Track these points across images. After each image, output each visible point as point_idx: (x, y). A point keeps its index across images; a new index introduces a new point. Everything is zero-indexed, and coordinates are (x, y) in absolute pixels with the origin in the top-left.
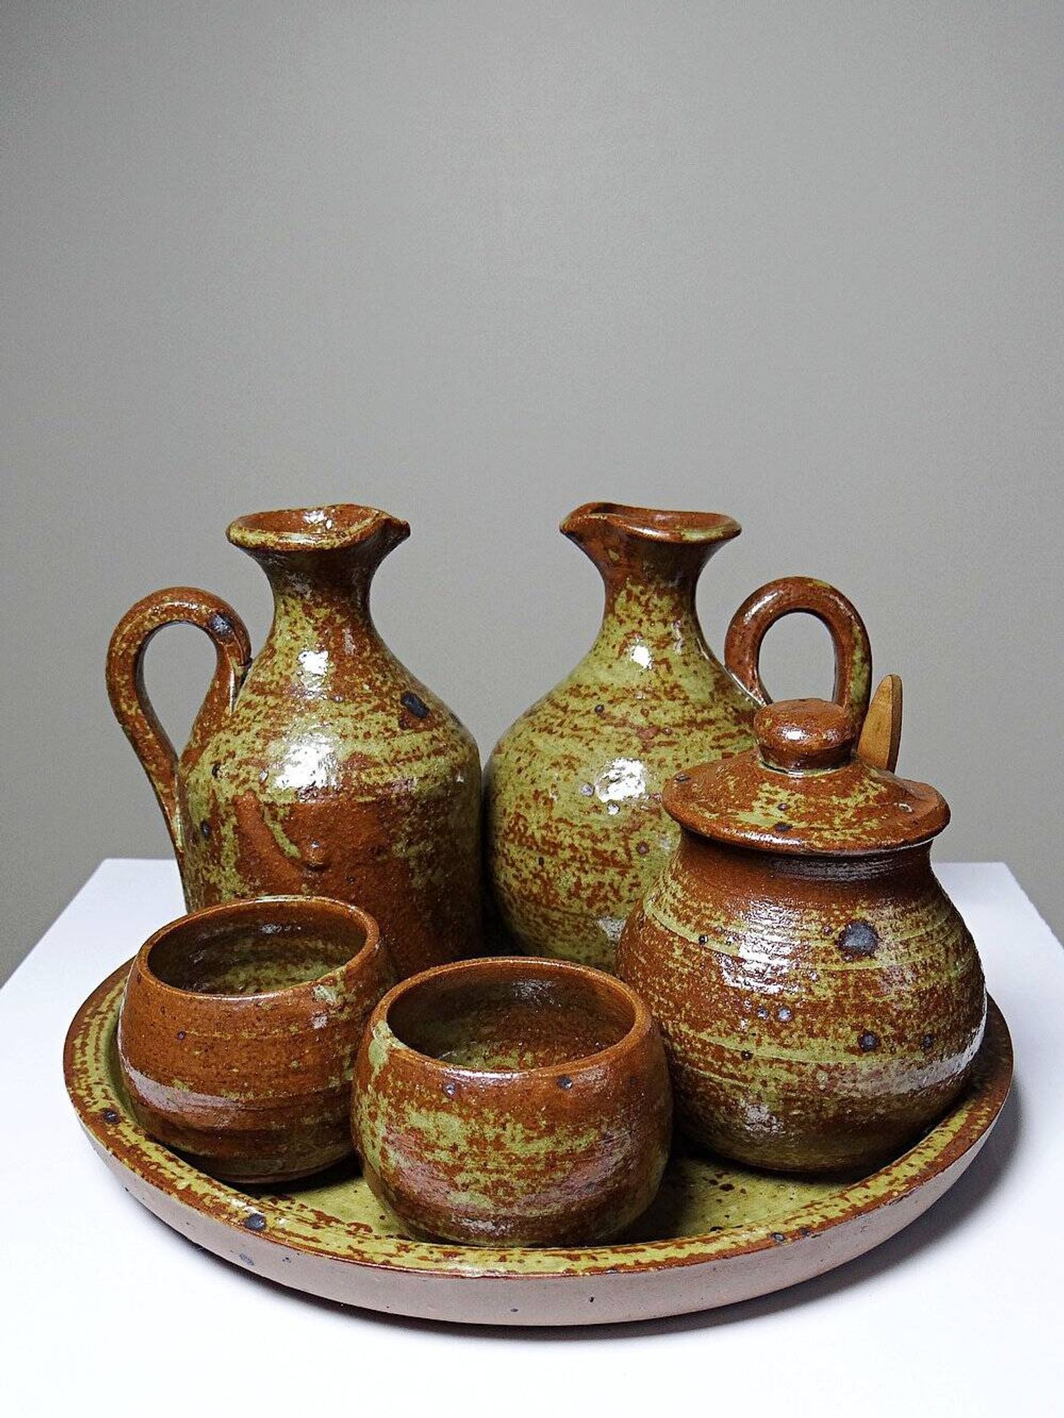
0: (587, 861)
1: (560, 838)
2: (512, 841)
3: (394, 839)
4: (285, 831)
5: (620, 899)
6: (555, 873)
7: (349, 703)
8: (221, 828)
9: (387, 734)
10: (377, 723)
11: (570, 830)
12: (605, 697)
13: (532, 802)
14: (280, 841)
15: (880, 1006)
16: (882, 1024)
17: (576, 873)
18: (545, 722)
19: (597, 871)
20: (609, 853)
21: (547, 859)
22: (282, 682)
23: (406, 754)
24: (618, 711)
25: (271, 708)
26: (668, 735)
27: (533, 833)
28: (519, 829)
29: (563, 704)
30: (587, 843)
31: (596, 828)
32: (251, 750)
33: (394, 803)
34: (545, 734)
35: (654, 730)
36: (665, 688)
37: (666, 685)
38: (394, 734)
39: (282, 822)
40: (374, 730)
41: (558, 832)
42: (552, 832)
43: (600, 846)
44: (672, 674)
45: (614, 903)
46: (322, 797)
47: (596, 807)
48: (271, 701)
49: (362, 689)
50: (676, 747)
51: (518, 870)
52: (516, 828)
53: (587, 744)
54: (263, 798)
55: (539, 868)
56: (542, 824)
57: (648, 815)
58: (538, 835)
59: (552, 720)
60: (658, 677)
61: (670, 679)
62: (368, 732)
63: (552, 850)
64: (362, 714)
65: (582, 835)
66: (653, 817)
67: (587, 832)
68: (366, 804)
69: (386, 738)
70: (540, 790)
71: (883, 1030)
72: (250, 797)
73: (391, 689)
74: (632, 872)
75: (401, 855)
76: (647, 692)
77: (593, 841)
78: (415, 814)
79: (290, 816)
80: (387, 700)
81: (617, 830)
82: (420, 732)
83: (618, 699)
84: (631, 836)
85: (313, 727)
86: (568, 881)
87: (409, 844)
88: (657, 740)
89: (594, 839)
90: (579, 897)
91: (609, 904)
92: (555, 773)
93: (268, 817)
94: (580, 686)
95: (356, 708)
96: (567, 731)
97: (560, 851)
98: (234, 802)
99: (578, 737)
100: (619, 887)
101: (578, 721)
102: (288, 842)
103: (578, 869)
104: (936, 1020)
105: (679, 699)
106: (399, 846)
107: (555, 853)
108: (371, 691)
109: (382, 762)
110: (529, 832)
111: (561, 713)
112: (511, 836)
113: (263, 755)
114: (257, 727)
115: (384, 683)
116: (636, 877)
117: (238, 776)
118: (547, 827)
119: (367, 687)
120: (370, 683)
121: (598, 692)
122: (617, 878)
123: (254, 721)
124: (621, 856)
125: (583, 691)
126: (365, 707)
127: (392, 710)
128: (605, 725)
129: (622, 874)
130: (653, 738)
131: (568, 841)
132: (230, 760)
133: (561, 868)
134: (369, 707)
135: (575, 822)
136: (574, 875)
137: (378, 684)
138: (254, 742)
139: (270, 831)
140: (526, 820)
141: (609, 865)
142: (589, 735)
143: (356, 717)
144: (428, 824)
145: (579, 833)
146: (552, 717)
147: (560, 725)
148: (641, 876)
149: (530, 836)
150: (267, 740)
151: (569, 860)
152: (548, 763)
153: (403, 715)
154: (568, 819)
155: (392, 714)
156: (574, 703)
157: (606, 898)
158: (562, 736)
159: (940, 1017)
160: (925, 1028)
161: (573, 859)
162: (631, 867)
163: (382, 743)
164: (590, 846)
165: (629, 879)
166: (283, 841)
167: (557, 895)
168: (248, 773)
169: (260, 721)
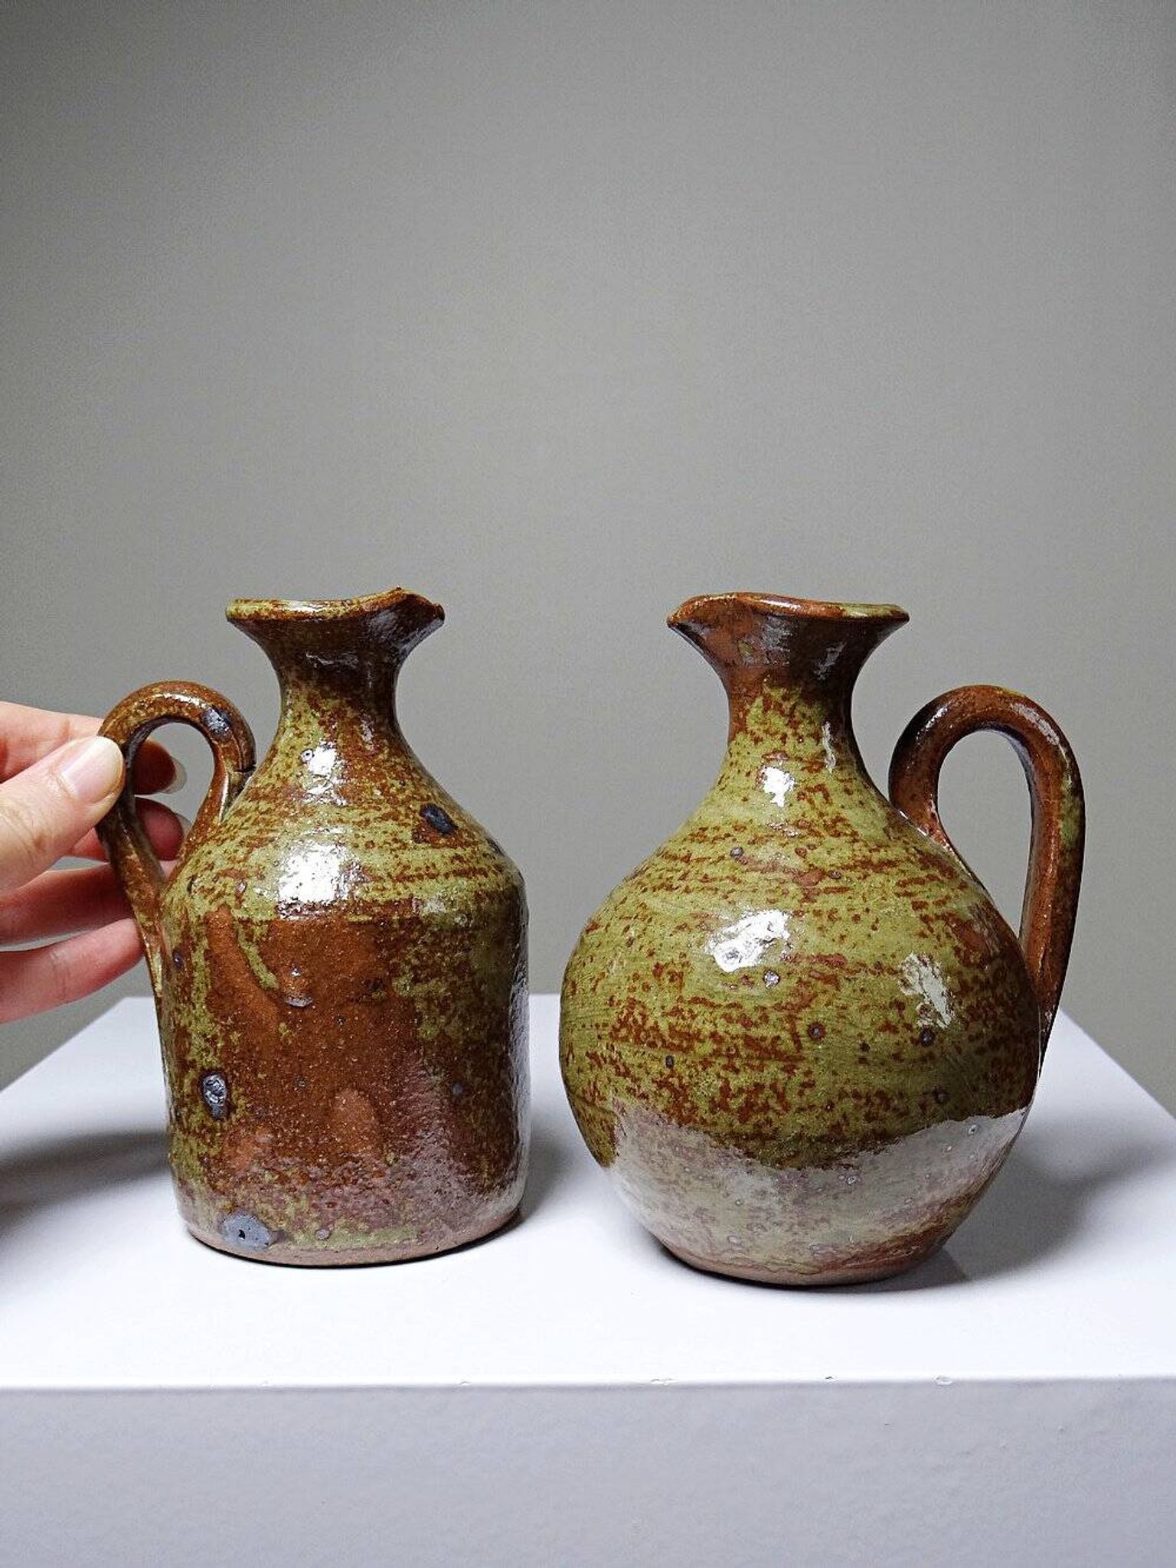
0: (738, 1054)
1: (697, 1024)
2: (625, 1039)
3: (395, 972)
4: (261, 954)
5: (787, 1108)
6: (691, 1077)
7: (353, 809)
8: (192, 954)
9: (395, 846)
10: (385, 832)
11: (711, 1013)
12: (742, 838)
13: (651, 981)
14: (256, 968)
17: (722, 1073)
18: (660, 878)
19: (752, 1067)
20: (769, 1041)
21: (677, 1057)
22: (279, 785)
23: (416, 870)
24: (764, 854)
25: (262, 813)
26: (837, 879)
27: (656, 1023)
28: (635, 1021)
29: (684, 853)
30: (737, 1029)
31: (748, 1006)
32: (232, 860)
33: (396, 926)
34: (662, 893)
35: (816, 873)
36: (825, 821)
37: (825, 818)
38: (405, 846)
39: (258, 943)
40: (379, 839)
41: (694, 1017)
42: (683, 1018)
43: (754, 1032)
44: (831, 804)
45: (778, 1114)
46: (307, 913)
47: (746, 977)
48: (263, 805)
49: (372, 794)
50: (849, 894)
51: (635, 1080)
52: (631, 1019)
53: (726, 897)
54: (238, 914)
55: (667, 1071)
56: (669, 1008)
57: (820, 984)
58: (663, 1026)
59: (670, 875)
60: (813, 808)
61: (829, 809)
62: (372, 842)
63: (685, 1044)
64: (368, 821)
65: (729, 1019)
66: (828, 987)
67: (735, 1013)
68: (360, 923)
69: (393, 850)
70: (662, 963)
72: (223, 914)
73: (410, 799)
74: (803, 1066)
75: (404, 994)
76: (801, 828)
77: (745, 1026)
78: (424, 943)
79: (268, 936)
80: (402, 810)
81: (779, 1007)
82: (439, 848)
83: (762, 838)
84: (800, 1016)
85: (306, 833)
86: (709, 1086)
87: (416, 980)
88: (822, 885)
89: (747, 1023)
90: (727, 1109)
91: (771, 1115)
92: (682, 937)
93: (242, 937)
94: (704, 829)
95: (361, 815)
96: (693, 884)
97: (697, 1044)
98: (206, 921)
99: (711, 889)
100: (784, 1089)
101: (708, 870)
102: (265, 969)
103: (725, 1068)
105: (846, 834)
106: (402, 981)
107: (690, 1047)
108: (382, 797)
109: (385, 875)
110: (650, 1023)
111: (681, 865)
112: (623, 1032)
113: (244, 866)
114: (243, 835)
115: (401, 791)
116: (808, 1073)
117: (213, 889)
118: (676, 1012)
119: (379, 793)
120: (382, 788)
121: (732, 832)
122: (782, 1076)
123: (240, 829)
124: (787, 1044)
125: (709, 834)
126: (372, 814)
127: (407, 821)
128: (747, 871)
129: (789, 1070)
130: (817, 883)
131: (708, 1028)
132: (208, 872)
133: (700, 1068)
134: (378, 814)
135: (716, 1001)
136: (719, 1076)
137: (393, 790)
138: (236, 851)
139: (245, 955)
140: (644, 1007)
141: (770, 1058)
142: (729, 885)
143: (359, 824)
144: (442, 958)
145: (724, 1016)
146: (668, 870)
147: (683, 878)
148: (816, 1070)
149: (652, 1028)
150: (251, 847)
151: (711, 1055)
152: (670, 926)
153: (419, 827)
154: (708, 998)
155: (406, 825)
156: (698, 850)
157: (766, 1108)
158: (687, 891)
161: (716, 1053)
162: (802, 1059)
163: (387, 855)
164: (740, 1033)
165: (799, 1077)
166: (260, 969)
167: (694, 1108)
168: (225, 886)
169: (246, 829)
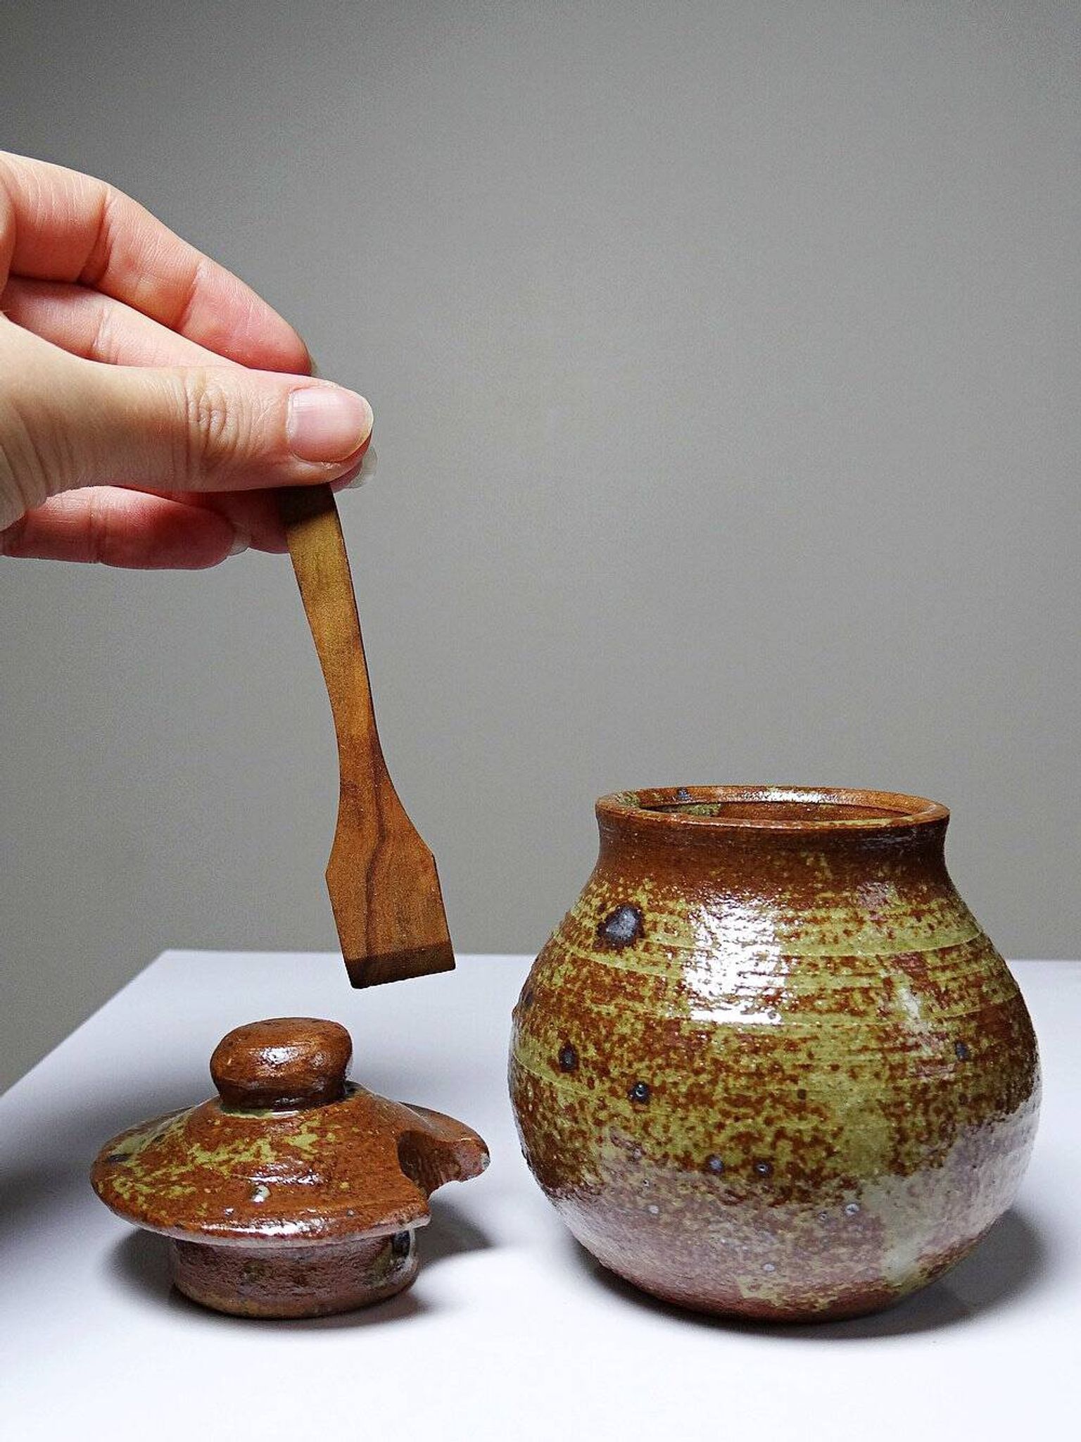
15: (593, 1016)
16: (586, 1039)
71: (585, 1049)
104: (660, 1067)
159: (668, 1065)
160: (639, 1070)
